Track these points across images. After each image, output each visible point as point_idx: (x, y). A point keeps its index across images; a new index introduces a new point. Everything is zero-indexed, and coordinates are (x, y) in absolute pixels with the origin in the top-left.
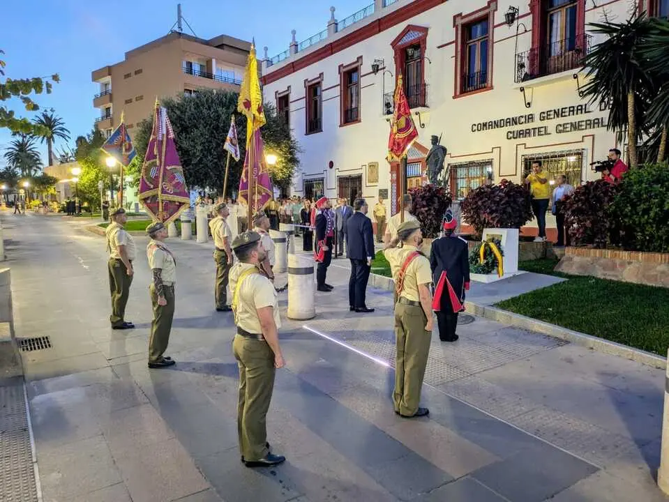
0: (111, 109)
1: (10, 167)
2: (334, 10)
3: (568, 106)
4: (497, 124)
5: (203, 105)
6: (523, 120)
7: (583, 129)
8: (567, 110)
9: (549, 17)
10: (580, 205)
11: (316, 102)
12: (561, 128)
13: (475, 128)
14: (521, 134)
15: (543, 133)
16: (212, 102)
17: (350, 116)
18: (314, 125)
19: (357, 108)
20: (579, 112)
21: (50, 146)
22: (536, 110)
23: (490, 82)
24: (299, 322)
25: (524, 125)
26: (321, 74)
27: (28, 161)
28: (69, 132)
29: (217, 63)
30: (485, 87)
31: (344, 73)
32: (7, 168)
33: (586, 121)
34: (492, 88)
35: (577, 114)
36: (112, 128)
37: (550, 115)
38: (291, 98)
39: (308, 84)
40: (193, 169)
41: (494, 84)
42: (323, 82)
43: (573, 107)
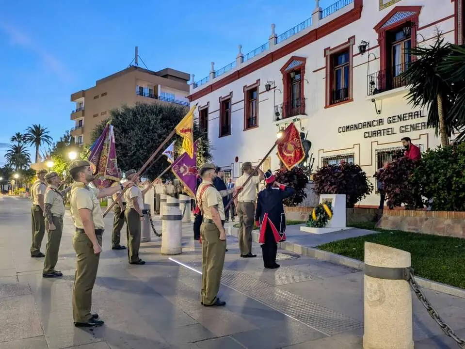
0: (83, 121)
1: (8, 165)
2: (241, 47)
3: (408, 113)
4: (356, 127)
5: (139, 114)
6: (375, 123)
7: (420, 130)
8: (408, 115)
9: (392, 48)
10: (390, 176)
11: (227, 113)
12: (404, 129)
13: (341, 130)
14: (374, 134)
15: (390, 133)
16: (146, 111)
17: (251, 122)
18: (225, 130)
19: (256, 117)
20: (416, 116)
21: (37, 149)
22: (384, 116)
23: (351, 96)
24: (167, 256)
25: (376, 127)
26: (231, 93)
27: (20, 160)
28: (52, 139)
29: (161, 87)
30: (347, 100)
31: (247, 91)
32: (6, 166)
33: (422, 123)
34: (352, 100)
35: (415, 118)
36: (83, 135)
37: (395, 119)
38: (210, 111)
39: (221, 100)
40: (129, 160)
41: (353, 98)
42: (232, 99)
43: (412, 113)
